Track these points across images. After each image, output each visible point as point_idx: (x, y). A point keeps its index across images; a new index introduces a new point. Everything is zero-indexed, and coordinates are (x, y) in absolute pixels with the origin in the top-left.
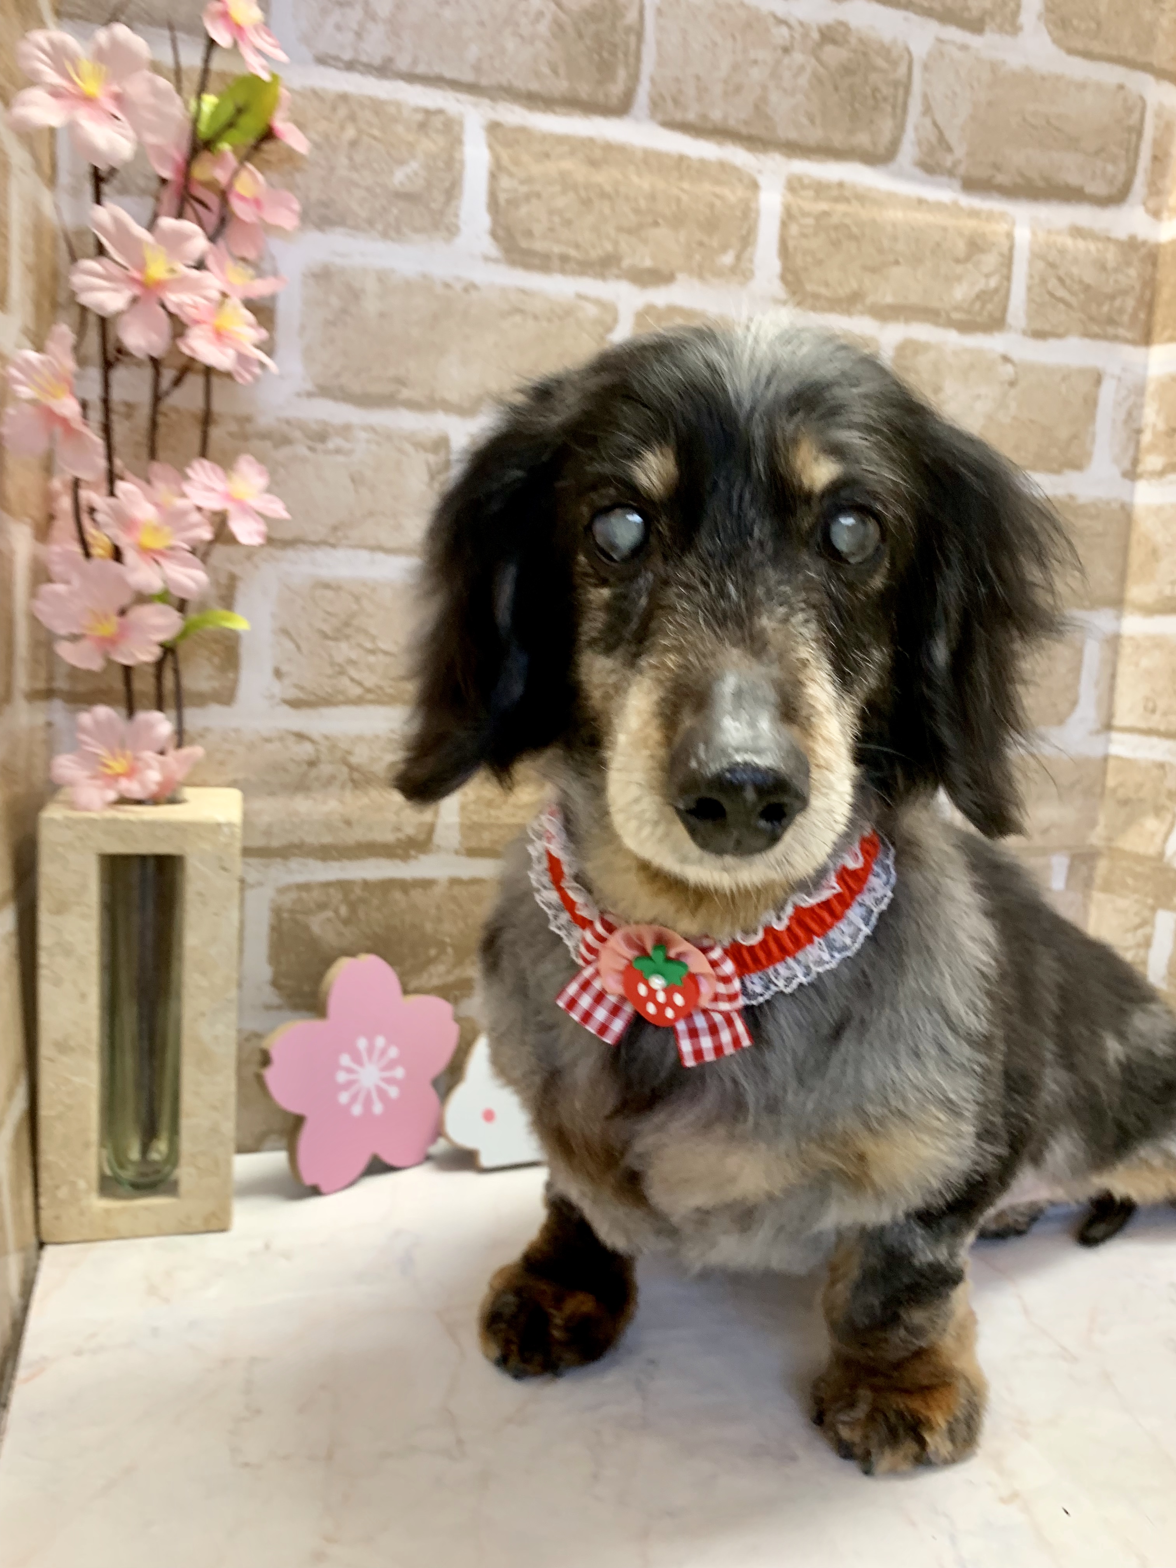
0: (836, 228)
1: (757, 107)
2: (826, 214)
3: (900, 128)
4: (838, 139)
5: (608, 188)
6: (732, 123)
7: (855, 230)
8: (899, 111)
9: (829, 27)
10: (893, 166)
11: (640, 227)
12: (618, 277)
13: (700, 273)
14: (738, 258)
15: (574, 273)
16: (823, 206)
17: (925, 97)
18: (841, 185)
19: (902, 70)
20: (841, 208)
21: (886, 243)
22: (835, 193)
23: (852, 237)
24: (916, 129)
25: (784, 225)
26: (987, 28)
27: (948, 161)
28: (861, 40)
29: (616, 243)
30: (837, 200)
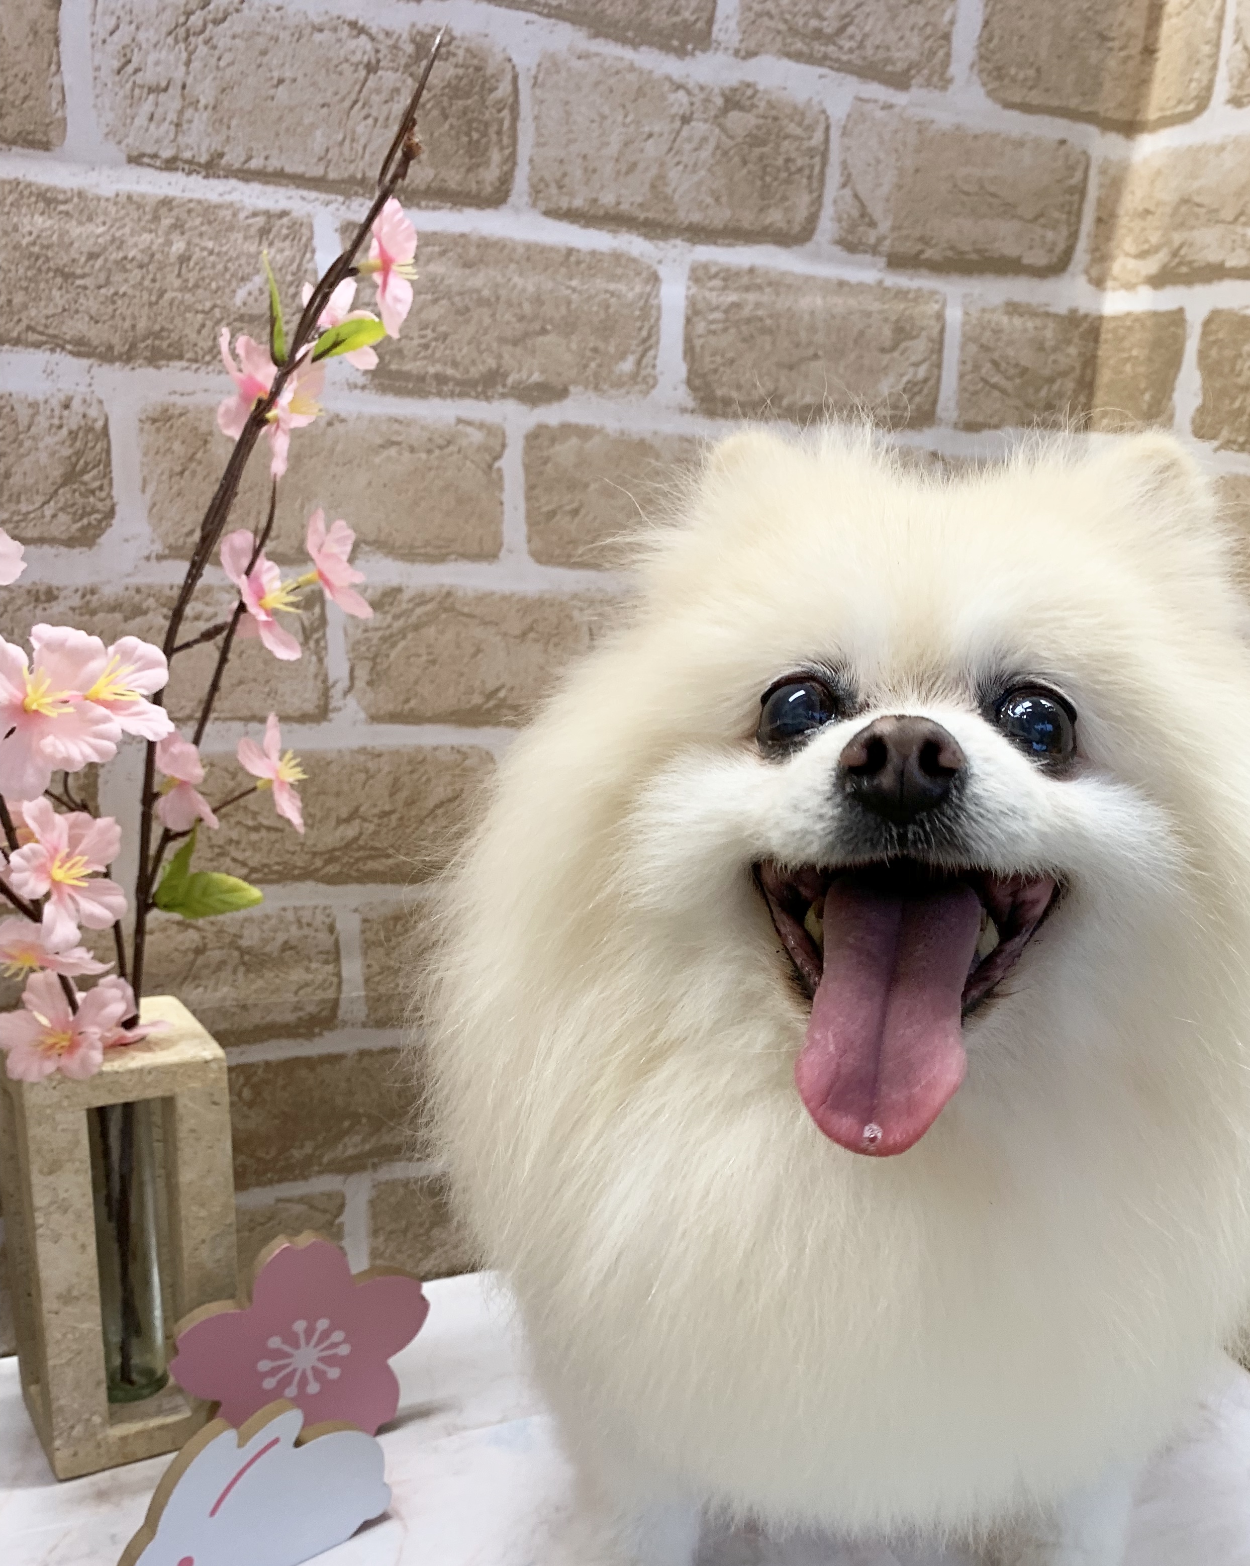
0: (748, 321)
1: (653, 186)
2: (737, 305)
3: (818, 202)
4: (747, 219)
5: (486, 293)
6: (625, 207)
7: (768, 322)
8: (815, 185)
9: (734, 90)
10: (809, 246)
11: (526, 335)
12: (503, 396)
13: (596, 385)
14: (639, 363)
15: (452, 395)
16: (733, 297)
17: (844, 165)
18: (752, 271)
19: (818, 136)
20: (752, 297)
21: (803, 335)
22: (745, 280)
23: (765, 331)
24: (835, 202)
25: (688, 321)
26: (914, 82)
27: (872, 237)
28: (771, 105)
29: (500, 357)
30: (747, 289)
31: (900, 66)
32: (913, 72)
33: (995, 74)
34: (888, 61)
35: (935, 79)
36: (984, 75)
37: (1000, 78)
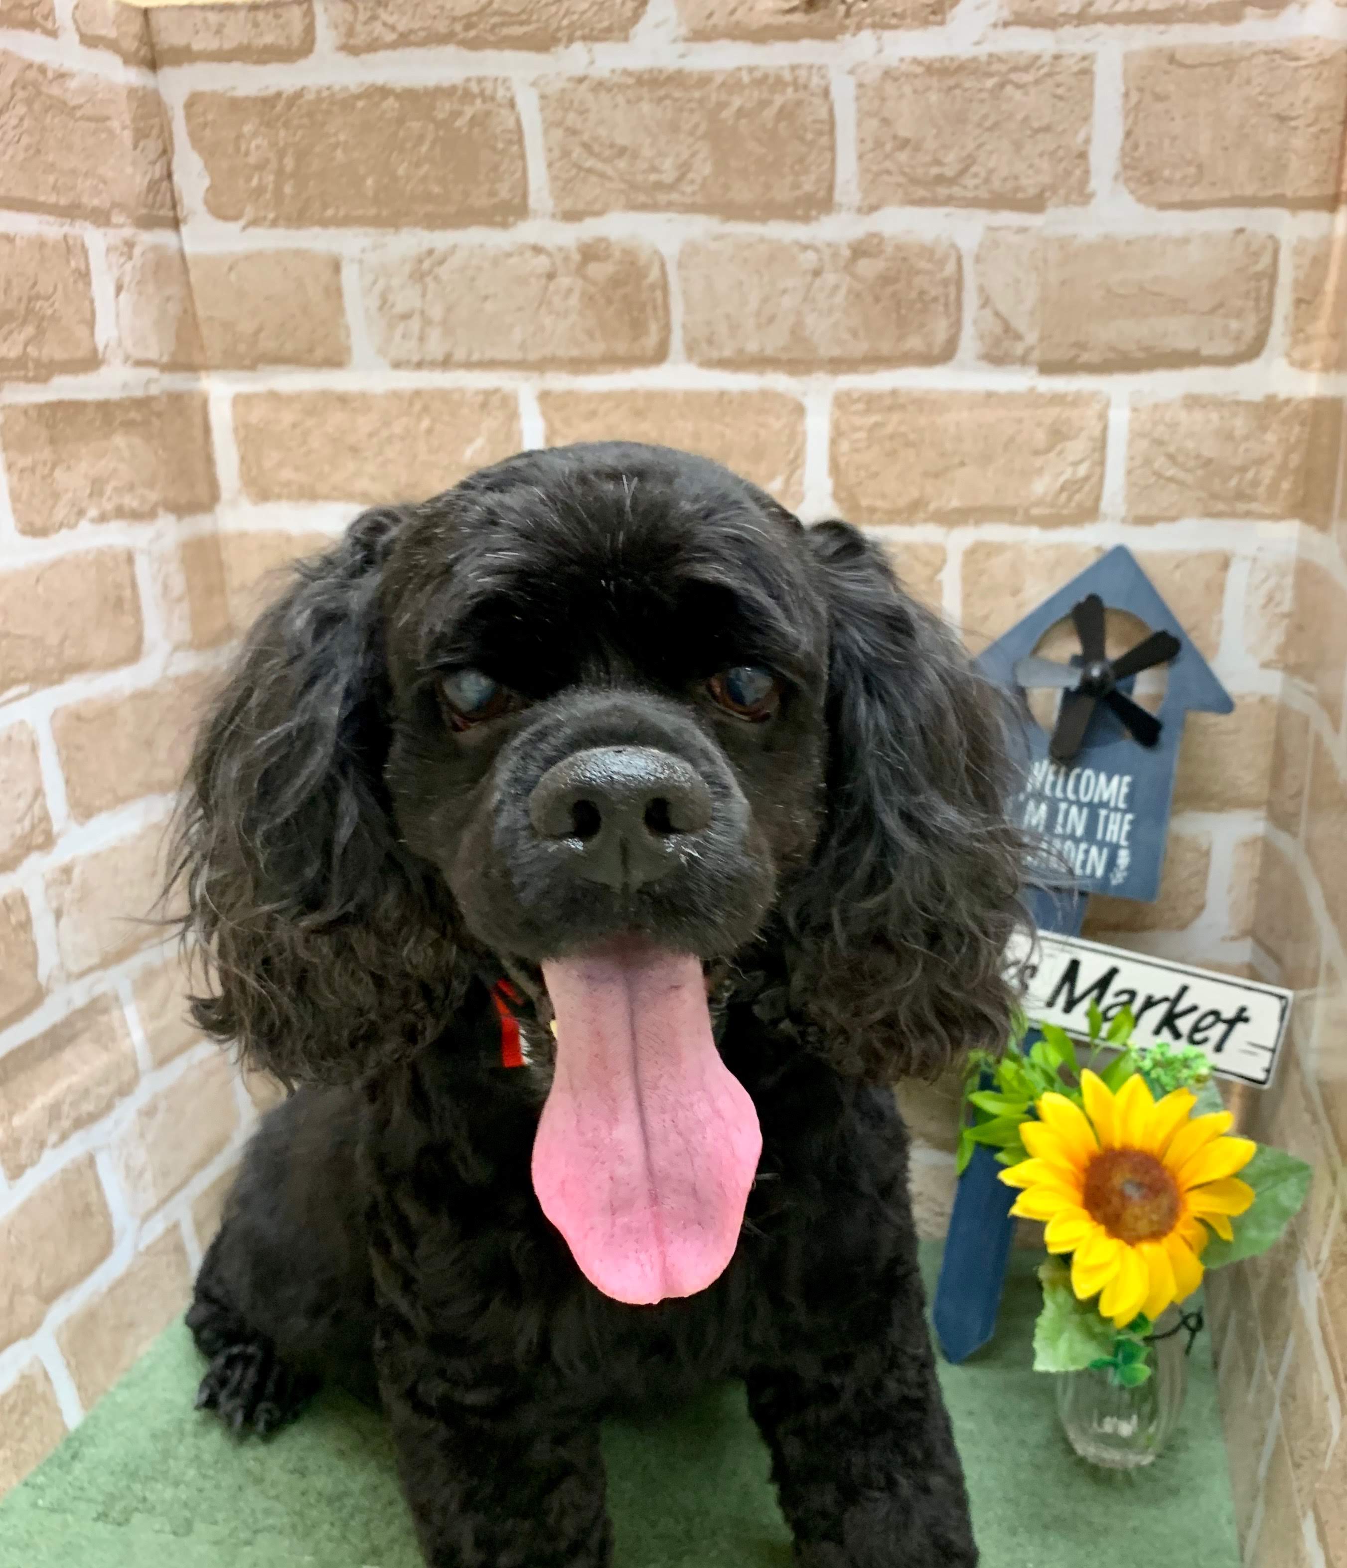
31: (1032, 191)
32: (1048, 194)
33: (1145, 180)
34: (1017, 189)
35: (1074, 197)
36: (1132, 185)
37: (1151, 182)
